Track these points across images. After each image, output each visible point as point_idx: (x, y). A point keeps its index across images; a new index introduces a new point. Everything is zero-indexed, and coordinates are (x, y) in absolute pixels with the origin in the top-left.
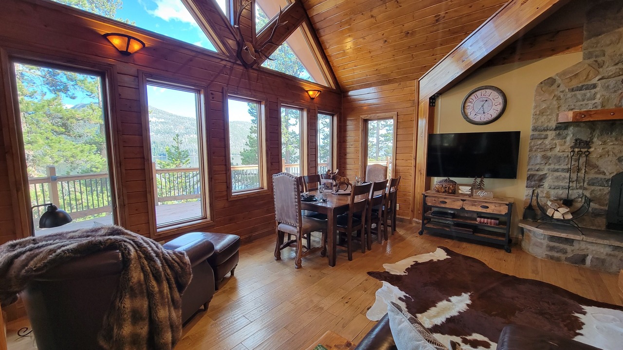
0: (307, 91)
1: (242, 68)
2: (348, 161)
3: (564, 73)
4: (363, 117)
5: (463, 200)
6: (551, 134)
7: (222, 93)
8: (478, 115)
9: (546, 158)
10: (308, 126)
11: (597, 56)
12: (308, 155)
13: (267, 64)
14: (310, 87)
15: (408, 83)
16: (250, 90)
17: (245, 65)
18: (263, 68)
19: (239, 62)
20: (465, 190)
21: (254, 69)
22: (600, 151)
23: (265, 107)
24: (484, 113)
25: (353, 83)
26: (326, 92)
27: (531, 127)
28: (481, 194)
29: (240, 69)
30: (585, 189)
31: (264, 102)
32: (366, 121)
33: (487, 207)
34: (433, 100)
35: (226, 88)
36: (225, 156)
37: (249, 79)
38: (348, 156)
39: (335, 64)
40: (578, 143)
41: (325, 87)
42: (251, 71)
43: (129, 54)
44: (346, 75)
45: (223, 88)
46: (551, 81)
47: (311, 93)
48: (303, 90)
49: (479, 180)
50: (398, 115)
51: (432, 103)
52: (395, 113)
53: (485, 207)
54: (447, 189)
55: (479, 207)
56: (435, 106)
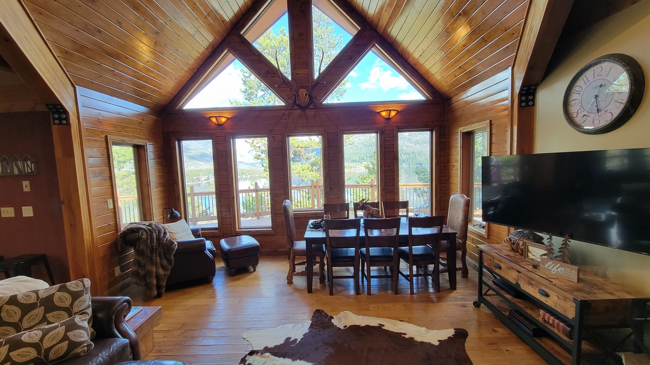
0: (379, 113)
2: (452, 186)
4: (461, 129)
5: (518, 271)
7: (281, 134)
8: (590, 115)
13: (331, 100)
14: (386, 107)
16: (308, 127)
20: (537, 254)
24: (598, 110)
33: (547, 295)
34: (528, 96)
35: (284, 131)
38: (452, 180)
42: (307, 111)
43: (221, 125)
47: (383, 114)
50: (491, 124)
51: (527, 101)
52: (488, 121)
53: (543, 293)
54: (514, 247)
55: (537, 289)
56: (533, 105)
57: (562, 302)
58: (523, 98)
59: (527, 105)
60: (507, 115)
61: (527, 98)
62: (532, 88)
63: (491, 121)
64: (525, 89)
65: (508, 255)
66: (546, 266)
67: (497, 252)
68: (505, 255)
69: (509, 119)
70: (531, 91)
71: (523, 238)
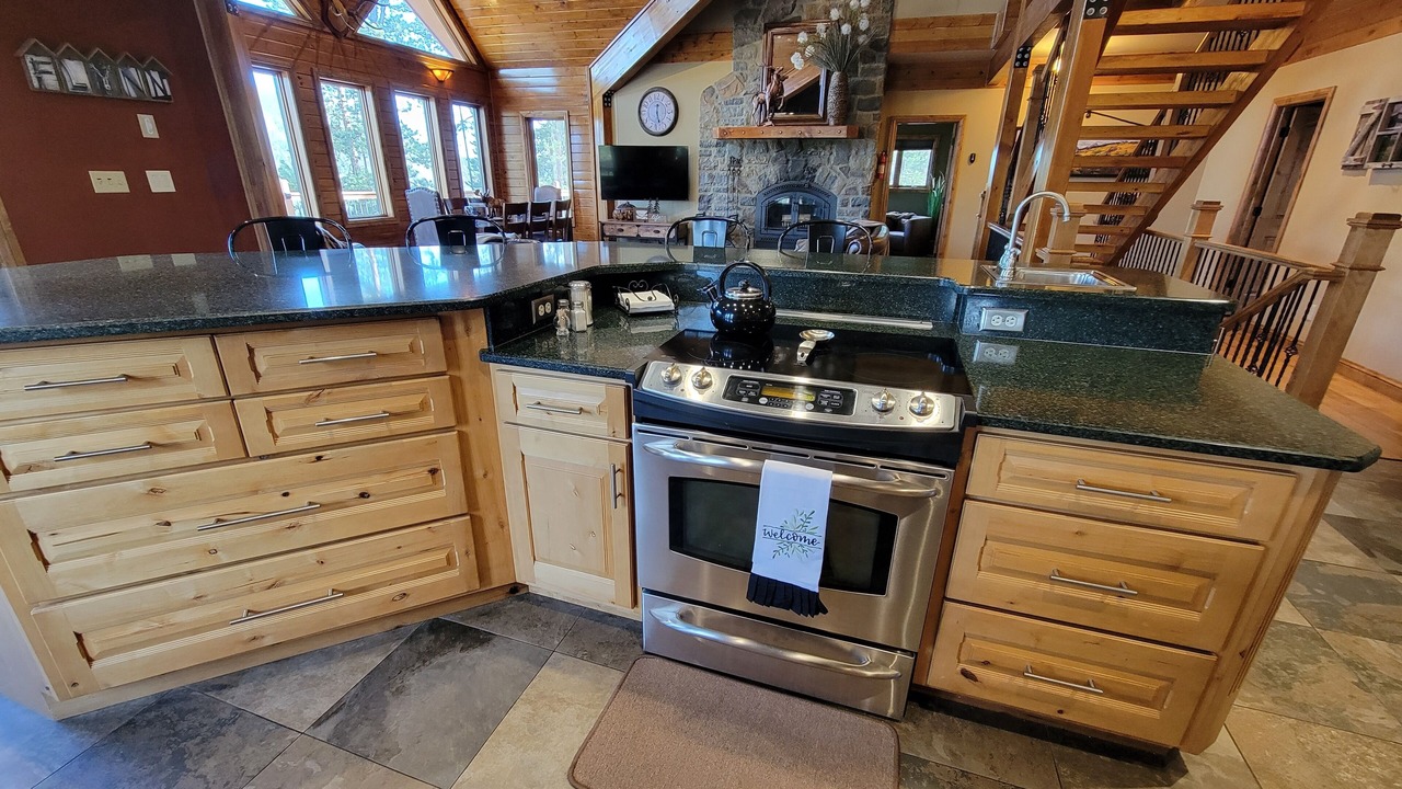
0: (431, 70)
1: (332, 37)
2: (511, 182)
3: (720, 84)
4: (525, 114)
5: (638, 226)
6: (714, 150)
7: (312, 76)
8: (653, 123)
9: (711, 177)
10: (439, 124)
11: (742, 69)
12: (446, 170)
13: (363, 30)
14: (436, 63)
15: (577, 68)
16: (348, 70)
17: (335, 33)
18: (362, 36)
19: (327, 29)
20: (641, 215)
21: (348, 39)
22: (747, 169)
23: (373, 94)
24: (658, 121)
25: (504, 57)
26: (461, 70)
27: (699, 144)
28: (655, 218)
29: (330, 39)
30: (738, 209)
31: (369, 88)
32: (528, 120)
33: (659, 232)
34: (608, 97)
35: (315, 69)
36: (331, 167)
37: (344, 55)
38: (510, 174)
39: (471, 24)
40: (732, 160)
41: (459, 62)
42: (344, 41)
44: (491, 44)
45: (312, 70)
46: (711, 90)
47: (438, 73)
48: (424, 68)
49: (653, 202)
50: (569, 116)
52: (565, 112)
54: (625, 215)
56: (613, 107)
58: (606, 100)
59: (609, 106)
60: (588, 110)
61: (609, 101)
62: (614, 94)
63: (568, 112)
64: (609, 93)
66: (651, 219)
69: (590, 113)
70: (612, 96)
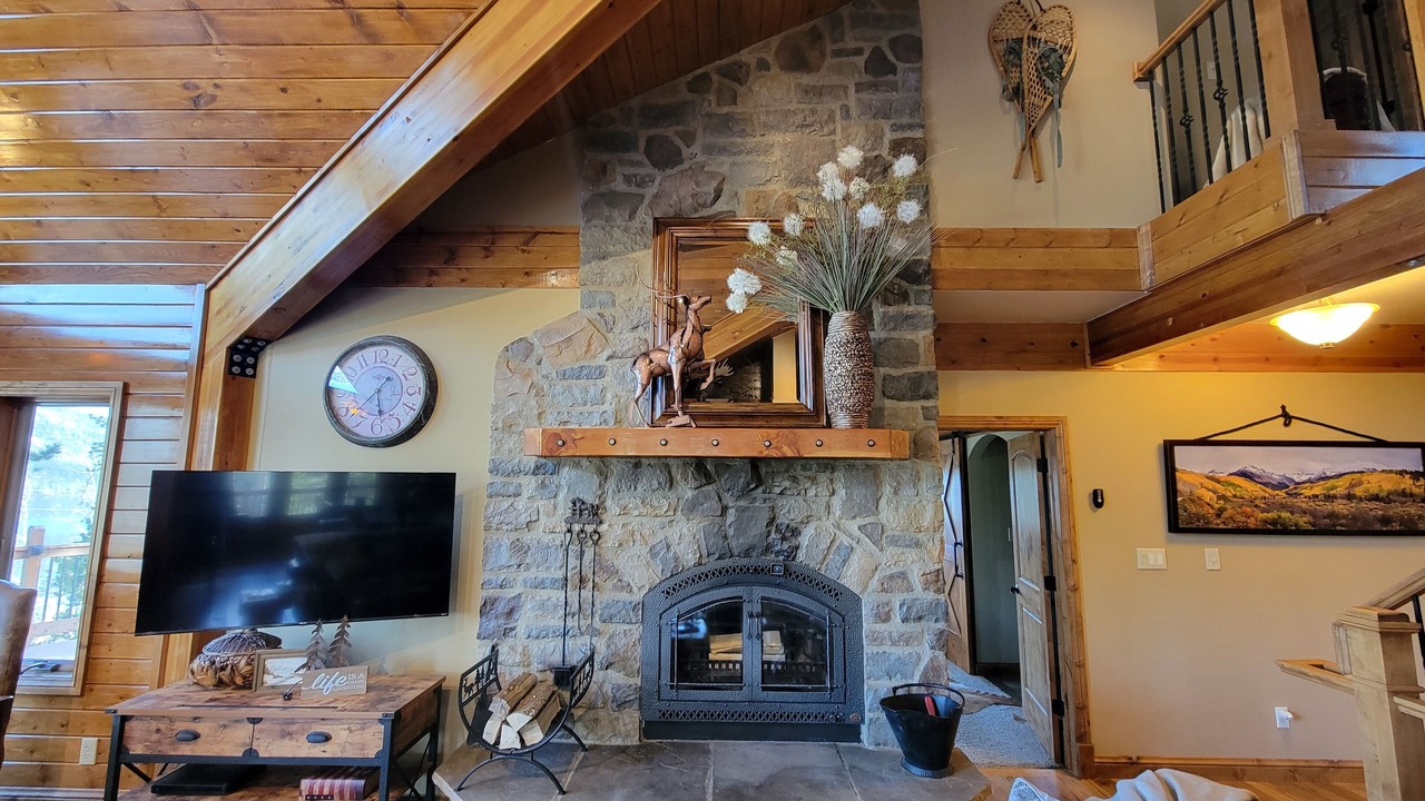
3: (546, 334)
5: (255, 720)
6: (528, 484)
8: (367, 416)
9: (519, 549)
11: (602, 305)
22: (619, 530)
24: (380, 412)
27: (487, 463)
28: (324, 684)
30: (594, 633)
34: (247, 356)
40: (578, 506)
46: (524, 347)
50: (126, 394)
51: (243, 365)
52: (120, 385)
53: (319, 738)
54: (225, 675)
55: (303, 739)
56: (254, 376)
57: (357, 737)
58: (237, 358)
59: (243, 374)
60: (184, 382)
61: (244, 360)
62: (259, 343)
63: (126, 386)
64: (246, 341)
65: (211, 700)
66: (313, 687)
67: (179, 703)
68: (208, 701)
69: (188, 391)
70: (254, 349)
71: (244, 648)
